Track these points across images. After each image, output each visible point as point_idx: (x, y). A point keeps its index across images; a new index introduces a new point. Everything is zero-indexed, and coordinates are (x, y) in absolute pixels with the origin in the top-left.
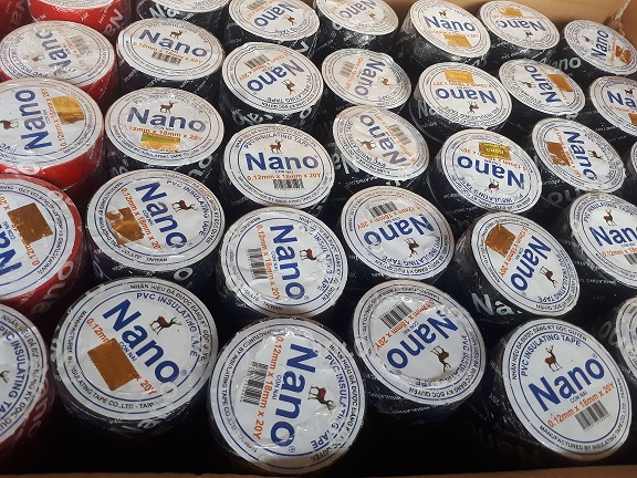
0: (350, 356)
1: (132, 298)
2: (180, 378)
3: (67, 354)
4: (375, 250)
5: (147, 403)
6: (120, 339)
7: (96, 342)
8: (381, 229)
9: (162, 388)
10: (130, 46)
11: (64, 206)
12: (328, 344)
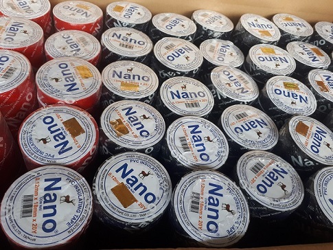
0: (238, 188)
1: (128, 162)
2: (157, 201)
3: (101, 191)
4: (240, 136)
5: (143, 214)
6: (125, 183)
7: (114, 185)
8: (242, 126)
9: (149, 206)
10: (108, 41)
11: (89, 119)
12: (227, 183)
